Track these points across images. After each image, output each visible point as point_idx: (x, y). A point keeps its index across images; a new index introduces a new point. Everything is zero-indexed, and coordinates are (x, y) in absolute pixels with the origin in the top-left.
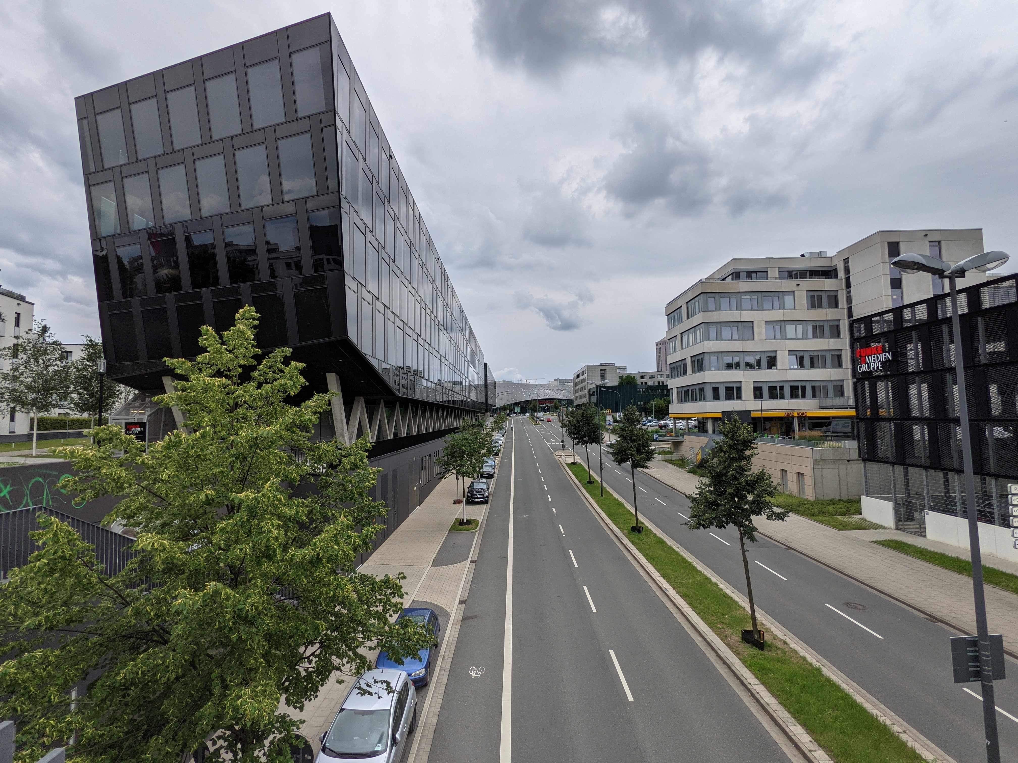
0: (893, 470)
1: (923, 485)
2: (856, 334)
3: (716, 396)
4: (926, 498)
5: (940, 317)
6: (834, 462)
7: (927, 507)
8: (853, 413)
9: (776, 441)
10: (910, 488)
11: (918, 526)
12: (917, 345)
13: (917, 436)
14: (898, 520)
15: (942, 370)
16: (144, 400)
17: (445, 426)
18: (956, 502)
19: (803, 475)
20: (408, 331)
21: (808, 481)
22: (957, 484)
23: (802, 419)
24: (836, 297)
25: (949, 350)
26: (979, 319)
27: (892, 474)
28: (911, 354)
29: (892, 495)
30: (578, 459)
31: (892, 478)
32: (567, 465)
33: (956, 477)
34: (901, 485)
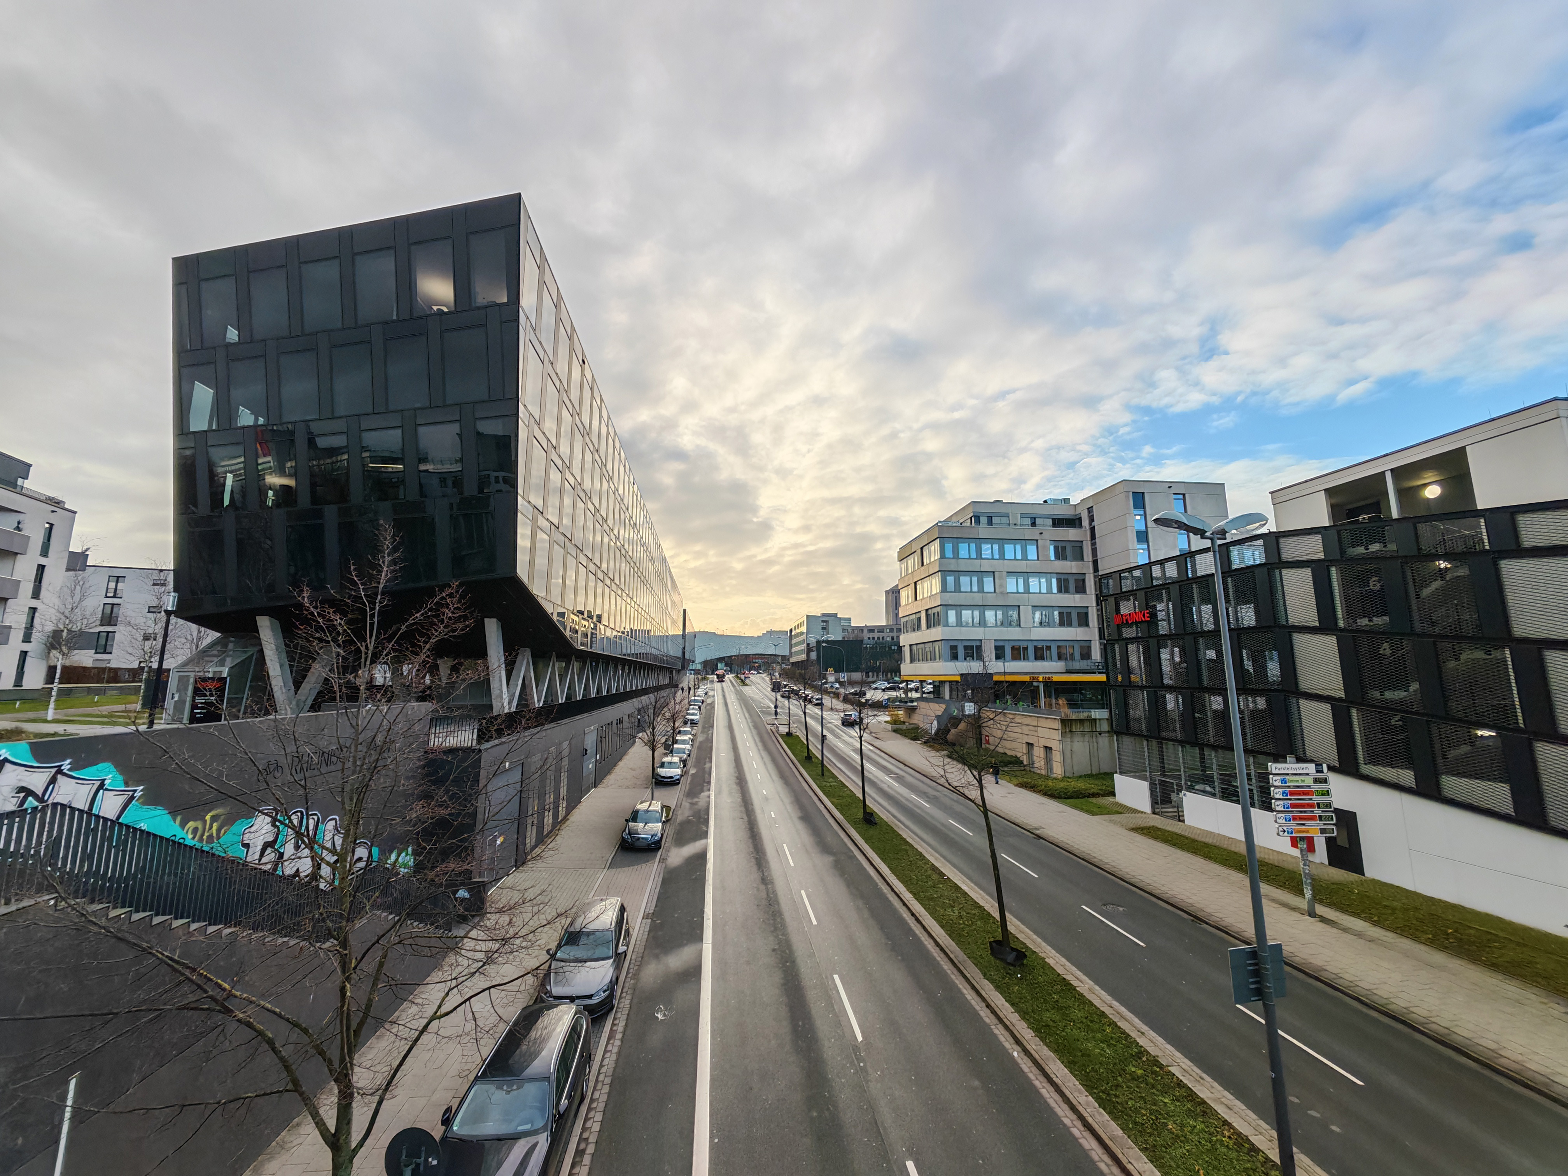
0: (1148, 745)
1: (1179, 762)
2: (1105, 591)
3: (955, 657)
4: (1183, 776)
5: (1190, 576)
6: (1084, 736)
7: (1184, 787)
8: (1103, 678)
9: (1021, 709)
10: (1166, 766)
11: (1175, 810)
12: (1168, 605)
13: (1170, 705)
14: (1154, 803)
15: (1195, 633)
16: (225, 646)
17: (631, 686)
18: (1214, 782)
19: (1051, 749)
20: (592, 567)
21: (1057, 757)
22: (1214, 761)
23: (1049, 685)
24: (1081, 548)
25: (1199, 612)
26: (1229, 579)
27: (1146, 749)
28: (1161, 615)
29: (1148, 774)
30: (793, 730)
31: (1146, 754)
32: (781, 735)
33: (1213, 754)
34: (1156, 763)
